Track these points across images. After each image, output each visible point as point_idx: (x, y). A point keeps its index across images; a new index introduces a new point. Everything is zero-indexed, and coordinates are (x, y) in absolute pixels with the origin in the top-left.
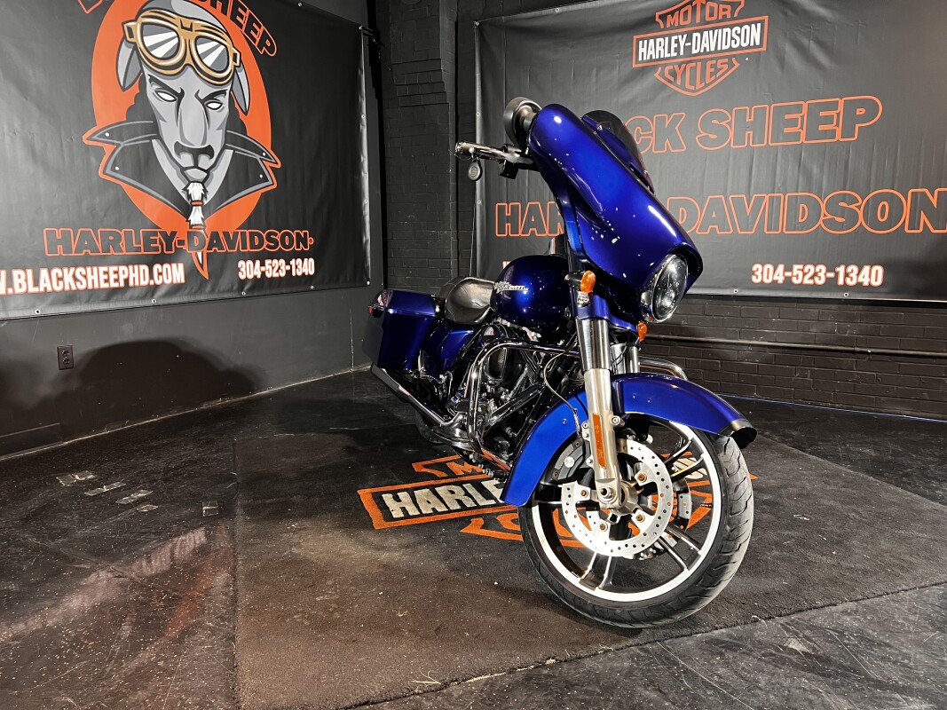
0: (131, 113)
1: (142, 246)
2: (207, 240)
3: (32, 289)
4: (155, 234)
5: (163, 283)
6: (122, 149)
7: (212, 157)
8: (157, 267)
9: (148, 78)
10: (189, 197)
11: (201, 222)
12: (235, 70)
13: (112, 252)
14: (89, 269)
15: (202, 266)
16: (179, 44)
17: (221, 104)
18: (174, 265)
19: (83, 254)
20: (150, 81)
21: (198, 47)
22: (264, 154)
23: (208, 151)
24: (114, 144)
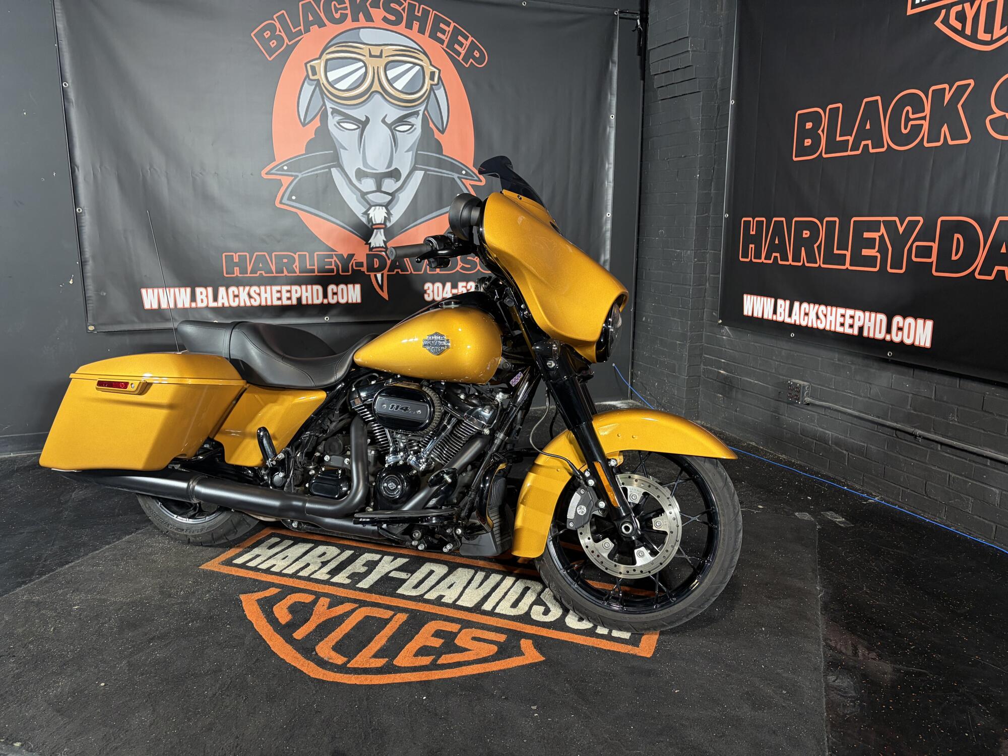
0: (311, 146)
1: (316, 268)
2: (389, 262)
3: (212, 304)
4: (331, 257)
5: (338, 302)
6: (300, 179)
7: (398, 179)
8: (331, 288)
9: (330, 111)
10: (370, 220)
11: (382, 244)
12: (432, 89)
13: (285, 273)
14: (263, 288)
15: (381, 287)
16: (366, 73)
17: (413, 125)
18: (350, 286)
19: (258, 275)
20: (332, 114)
21: (387, 72)
22: (464, 172)
23: (394, 174)
24: (292, 176)
